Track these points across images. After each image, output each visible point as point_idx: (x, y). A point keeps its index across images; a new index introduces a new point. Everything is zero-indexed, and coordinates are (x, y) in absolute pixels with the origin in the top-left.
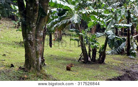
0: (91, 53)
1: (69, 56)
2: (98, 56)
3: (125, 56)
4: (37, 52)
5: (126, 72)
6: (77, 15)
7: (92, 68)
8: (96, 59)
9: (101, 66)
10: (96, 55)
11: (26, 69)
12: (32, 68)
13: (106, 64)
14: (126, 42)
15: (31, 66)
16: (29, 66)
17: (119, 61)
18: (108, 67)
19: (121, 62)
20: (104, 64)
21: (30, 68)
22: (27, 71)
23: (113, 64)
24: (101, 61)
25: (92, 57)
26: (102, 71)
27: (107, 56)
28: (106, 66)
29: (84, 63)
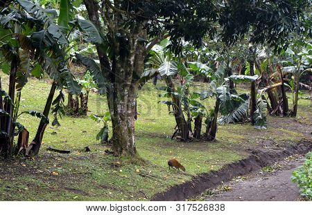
0: (193, 124)
1: (153, 131)
2: (204, 129)
3: (248, 126)
4: (129, 129)
5: (253, 153)
6: (170, 63)
7: (197, 149)
8: (201, 133)
9: (211, 145)
10: (200, 127)
11: (116, 153)
12: (124, 152)
13: (219, 142)
14: (248, 102)
15: (122, 149)
16: (119, 149)
17: (239, 136)
18: (223, 147)
19: (242, 137)
20: (216, 141)
21: (121, 151)
22: (117, 156)
23: (230, 141)
24: (211, 136)
25: (195, 131)
26: (214, 152)
27: (219, 127)
28: (219, 145)
29: (182, 140)
